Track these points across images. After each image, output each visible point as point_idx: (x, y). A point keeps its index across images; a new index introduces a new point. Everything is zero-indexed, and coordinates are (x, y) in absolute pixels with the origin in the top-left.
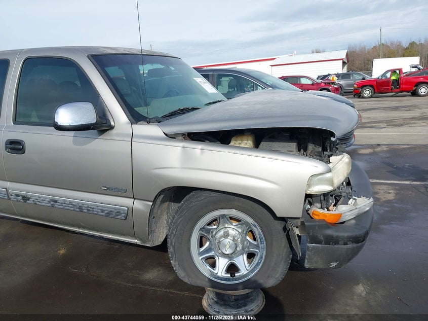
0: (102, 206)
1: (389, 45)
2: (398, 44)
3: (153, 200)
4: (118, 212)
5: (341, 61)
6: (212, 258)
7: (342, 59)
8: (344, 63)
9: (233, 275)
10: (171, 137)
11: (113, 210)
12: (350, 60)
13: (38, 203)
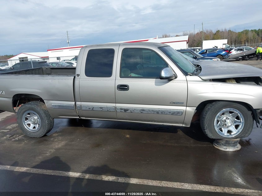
0: (170, 111)
1: (205, 32)
2: (210, 32)
3: (197, 106)
4: (178, 113)
5: (186, 42)
6: (221, 128)
7: (186, 41)
8: (187, 43)
9: (230, 134)
10: (205, 80)
11: (176, 112)
12: (190, 41)
13: (133, 112)
